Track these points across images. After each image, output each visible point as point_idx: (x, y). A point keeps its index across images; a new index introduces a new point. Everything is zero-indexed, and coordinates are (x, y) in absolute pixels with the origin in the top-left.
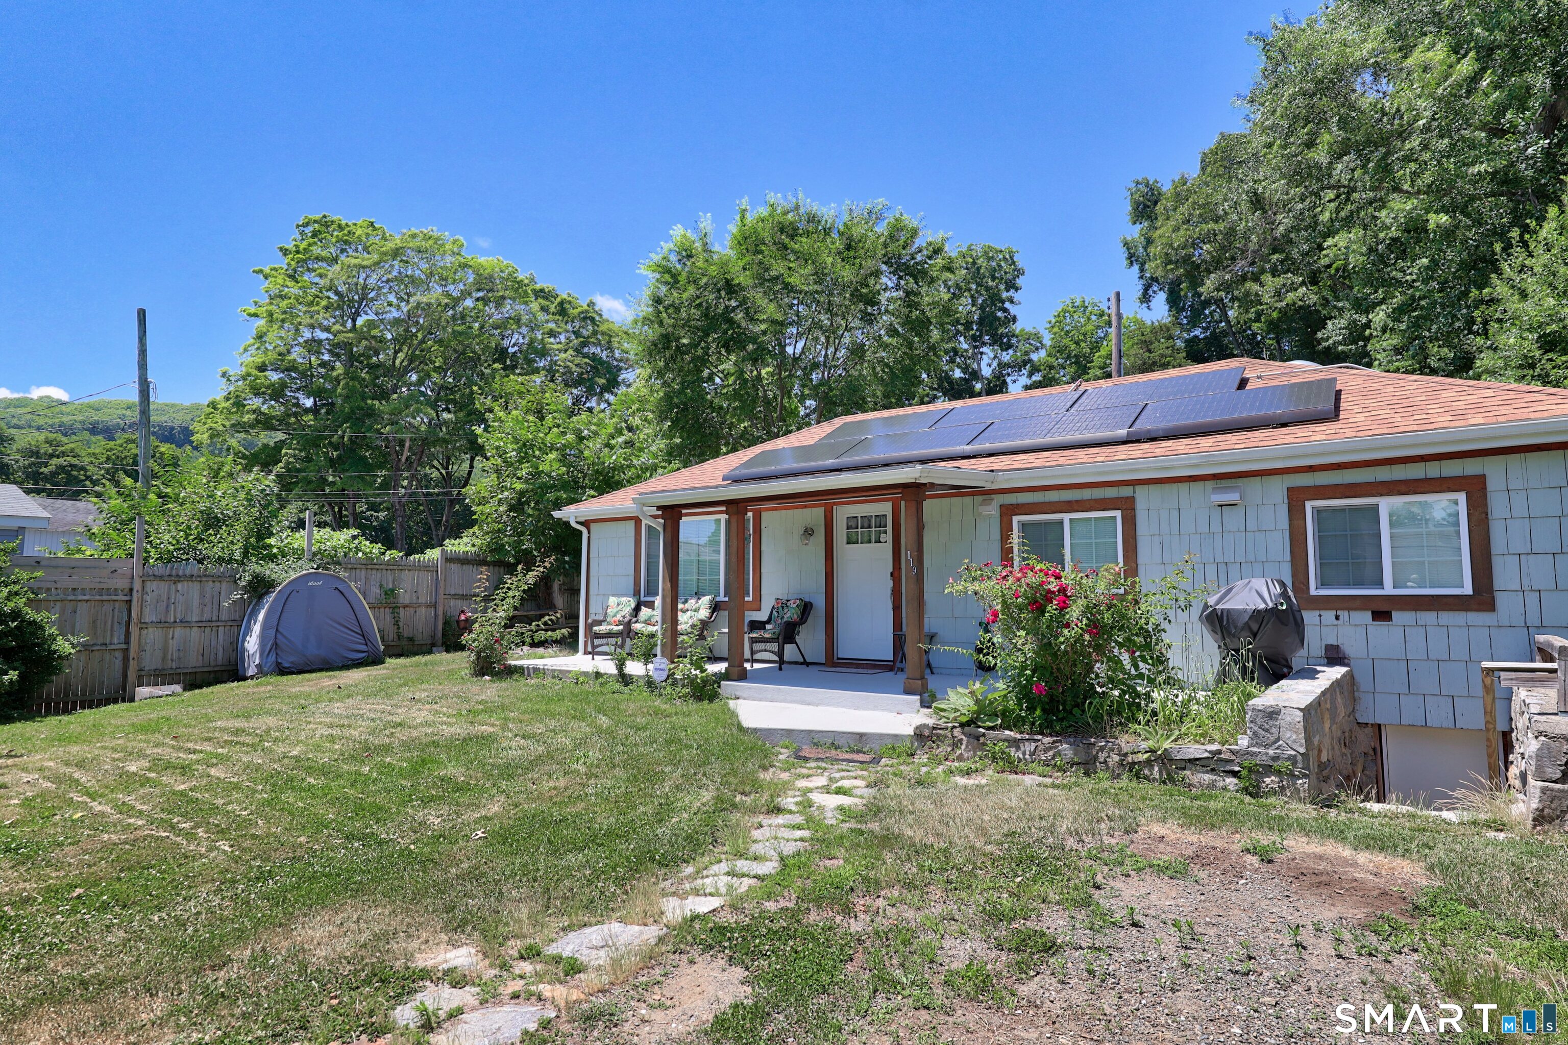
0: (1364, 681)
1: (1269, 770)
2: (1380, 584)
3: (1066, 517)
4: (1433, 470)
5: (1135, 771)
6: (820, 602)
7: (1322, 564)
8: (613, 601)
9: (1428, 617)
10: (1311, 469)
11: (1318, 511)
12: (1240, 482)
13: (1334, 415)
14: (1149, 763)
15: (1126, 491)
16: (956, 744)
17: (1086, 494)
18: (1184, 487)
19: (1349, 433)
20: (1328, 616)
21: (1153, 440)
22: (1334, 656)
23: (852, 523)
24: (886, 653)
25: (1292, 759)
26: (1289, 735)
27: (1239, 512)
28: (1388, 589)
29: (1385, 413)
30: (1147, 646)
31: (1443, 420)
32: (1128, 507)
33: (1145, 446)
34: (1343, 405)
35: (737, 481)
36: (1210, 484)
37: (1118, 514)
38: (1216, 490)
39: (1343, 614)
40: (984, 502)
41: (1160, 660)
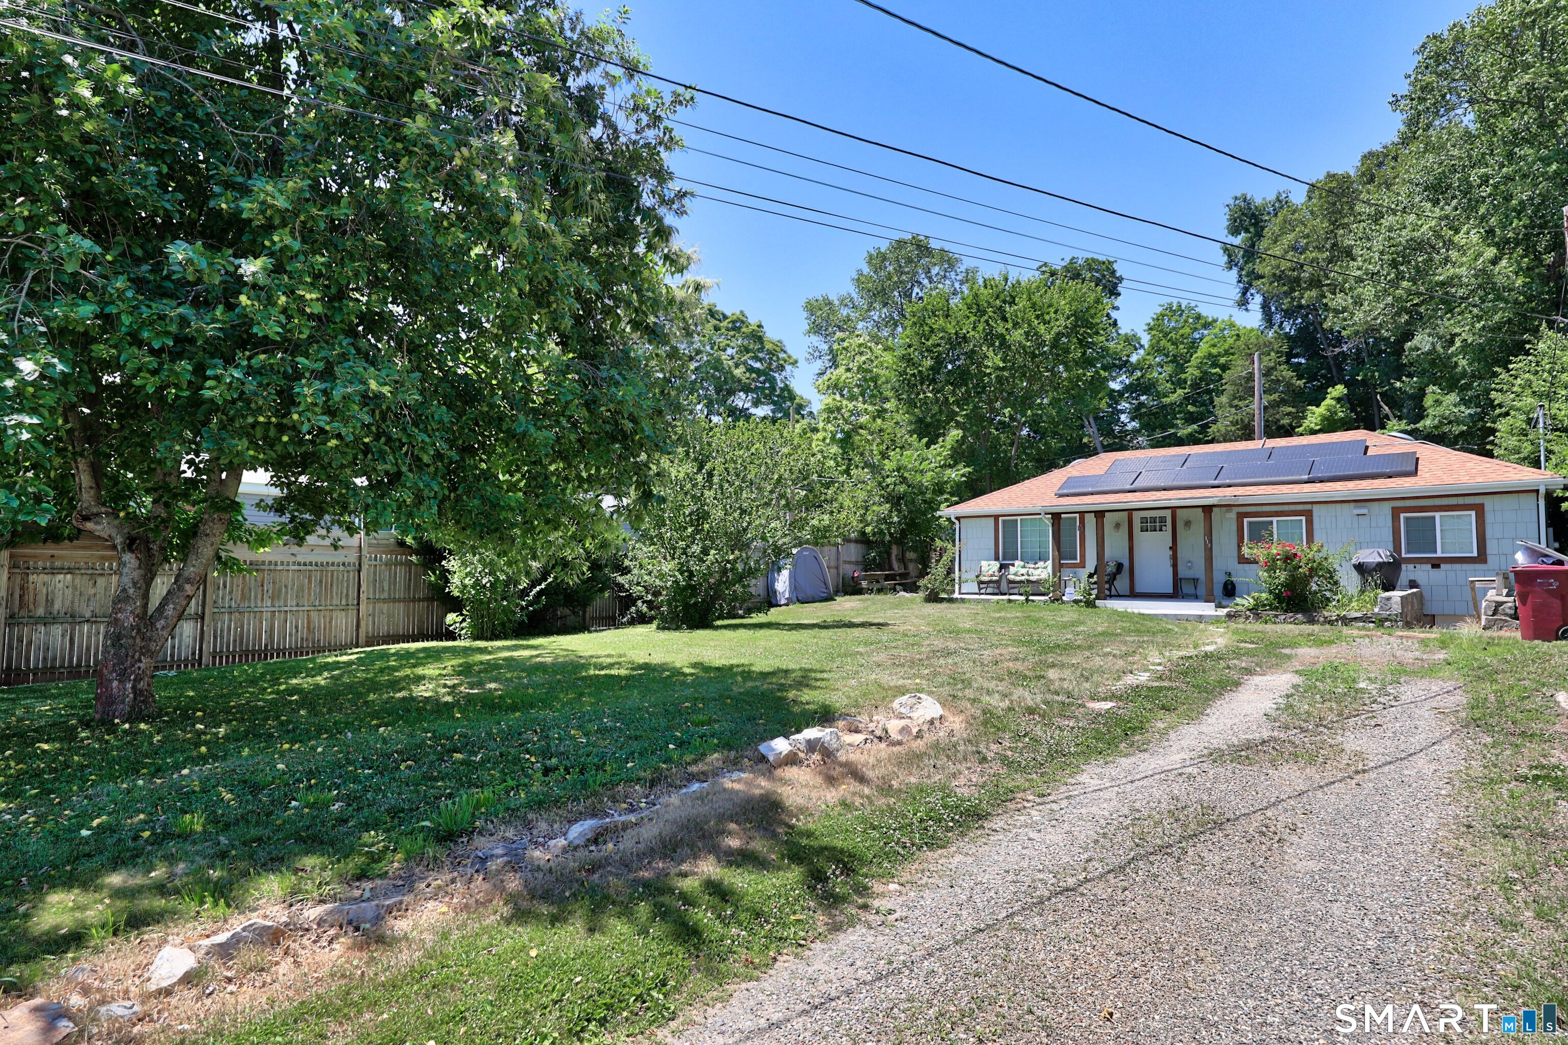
0: (1427, 595)
1: (1387, 620)
2: (1435, 552)
3: (1275, 519)
4: (1461, 501)
5: (1331, 623)
6: (1126, 563)
7: (1408, 544)
8: (984, 563)
9: (1457, 566)
10: (1417, 498)
11: (1407, 519)
12: (1368, 504)
13: (1415, 473)
14: (1337, 620)
15: (1308, 507)
16: (1247, 618)
17: (1286, 508)
18: (1339, 506)
19: (1422, 483)
20: (1411, 566)
21: (1322, 482)
22: (1413, 584)
23: (1144, 520)
24: (1170, 590)
25: (1396, 615)
26: (1395, 606)
27: (1367, 517)
28: (1439, 554)
29: (1439, 473)
30: (1331, 577)
31: (1465, 479)
32: (1309, 515)
33: (1319, 485)
34: (1420, 467)
35: (1061, 496)
36: (1352, 505)
37: (1303, 518)
38: (1355, 507)
39: (1418, 566)
40: (1227, 512)
41: (1336, 583)
